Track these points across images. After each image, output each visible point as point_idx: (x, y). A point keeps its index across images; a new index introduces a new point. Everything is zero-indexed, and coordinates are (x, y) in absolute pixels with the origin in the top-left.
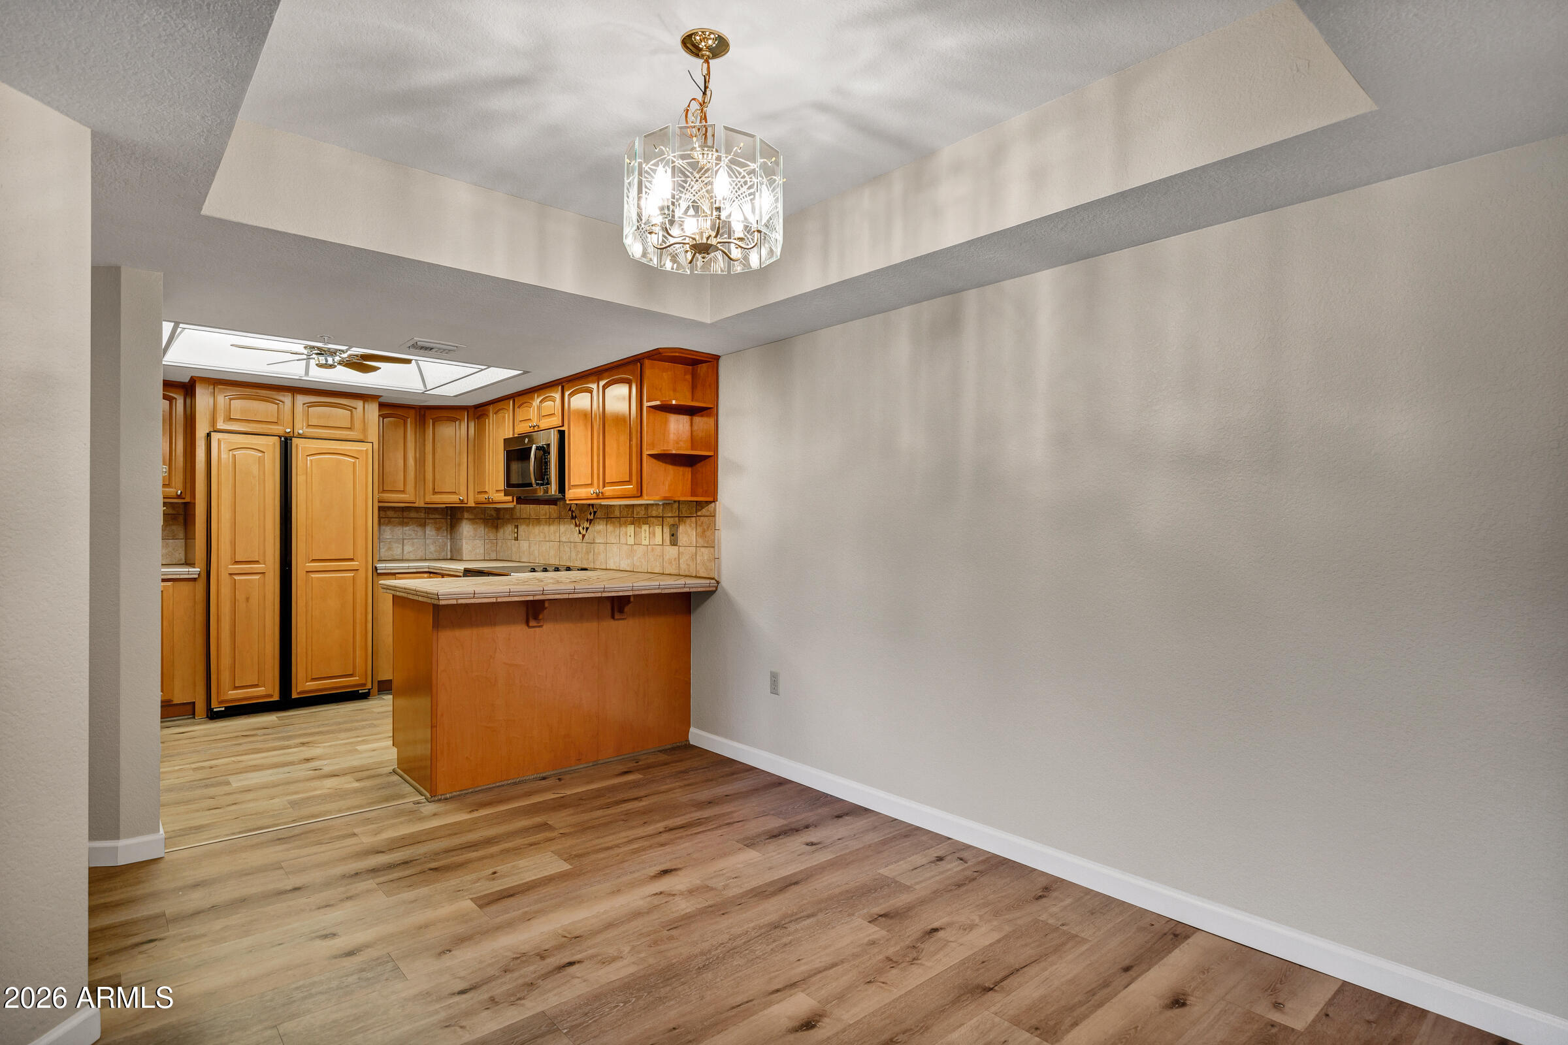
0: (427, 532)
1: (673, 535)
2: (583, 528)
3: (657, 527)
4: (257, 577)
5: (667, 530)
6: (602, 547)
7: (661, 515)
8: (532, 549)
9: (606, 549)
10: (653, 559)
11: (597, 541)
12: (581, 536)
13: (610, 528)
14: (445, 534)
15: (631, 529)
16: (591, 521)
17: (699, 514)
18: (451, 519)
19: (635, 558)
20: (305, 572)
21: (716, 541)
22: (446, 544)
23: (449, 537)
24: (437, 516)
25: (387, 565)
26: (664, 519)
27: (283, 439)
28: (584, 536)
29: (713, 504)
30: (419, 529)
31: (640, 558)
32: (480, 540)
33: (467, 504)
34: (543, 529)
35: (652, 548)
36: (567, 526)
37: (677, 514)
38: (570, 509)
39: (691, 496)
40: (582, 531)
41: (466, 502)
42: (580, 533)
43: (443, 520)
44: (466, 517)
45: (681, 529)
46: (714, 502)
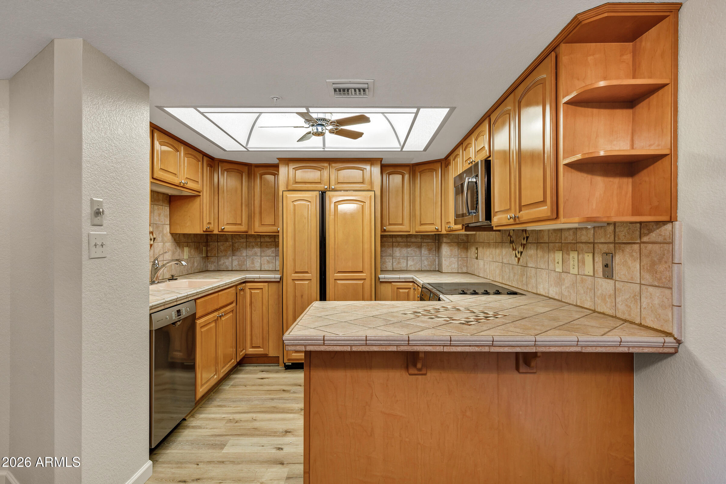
0: (423, 252)
1: (606, 266)
2: (519, 252)
3: (586, 255)
4: (307, 282)
5: (599, 260)
6: (533, 271)
7: (592, 240)
8: (485, 267)
9: (536, 273)
10: (582, 292)
11: (530, 265)
12: (517, 259)
13: (540, 253)
14: (434, 253)
15: (558, 256)
16: (524, 246)
17: (645, 239)
18: (438, 242)
19: (563, 287)
20: (334, 280)
21: (675, 280)
22: (435, 260)
23: (437, 255)
24: (429, 241)
25: (386, 276)
26: (596, 245)
27: (320, 192)
28: (519, 259)
29: (669, 226)
30: (417, 250)
31: (568, 287)
32: (454, 258)
33: (441, 232)
34: (492, 251)
35: (582, 278)
36: (507, 249)
37: (612, 240)
38: (509, 235)
39: (632, 215)
40: (517, 255)
41: (440, 231)
42: (516, 256)
43: (433, 244)
44: (444, 241)
45: (618, 259)
46: (671, 221)
